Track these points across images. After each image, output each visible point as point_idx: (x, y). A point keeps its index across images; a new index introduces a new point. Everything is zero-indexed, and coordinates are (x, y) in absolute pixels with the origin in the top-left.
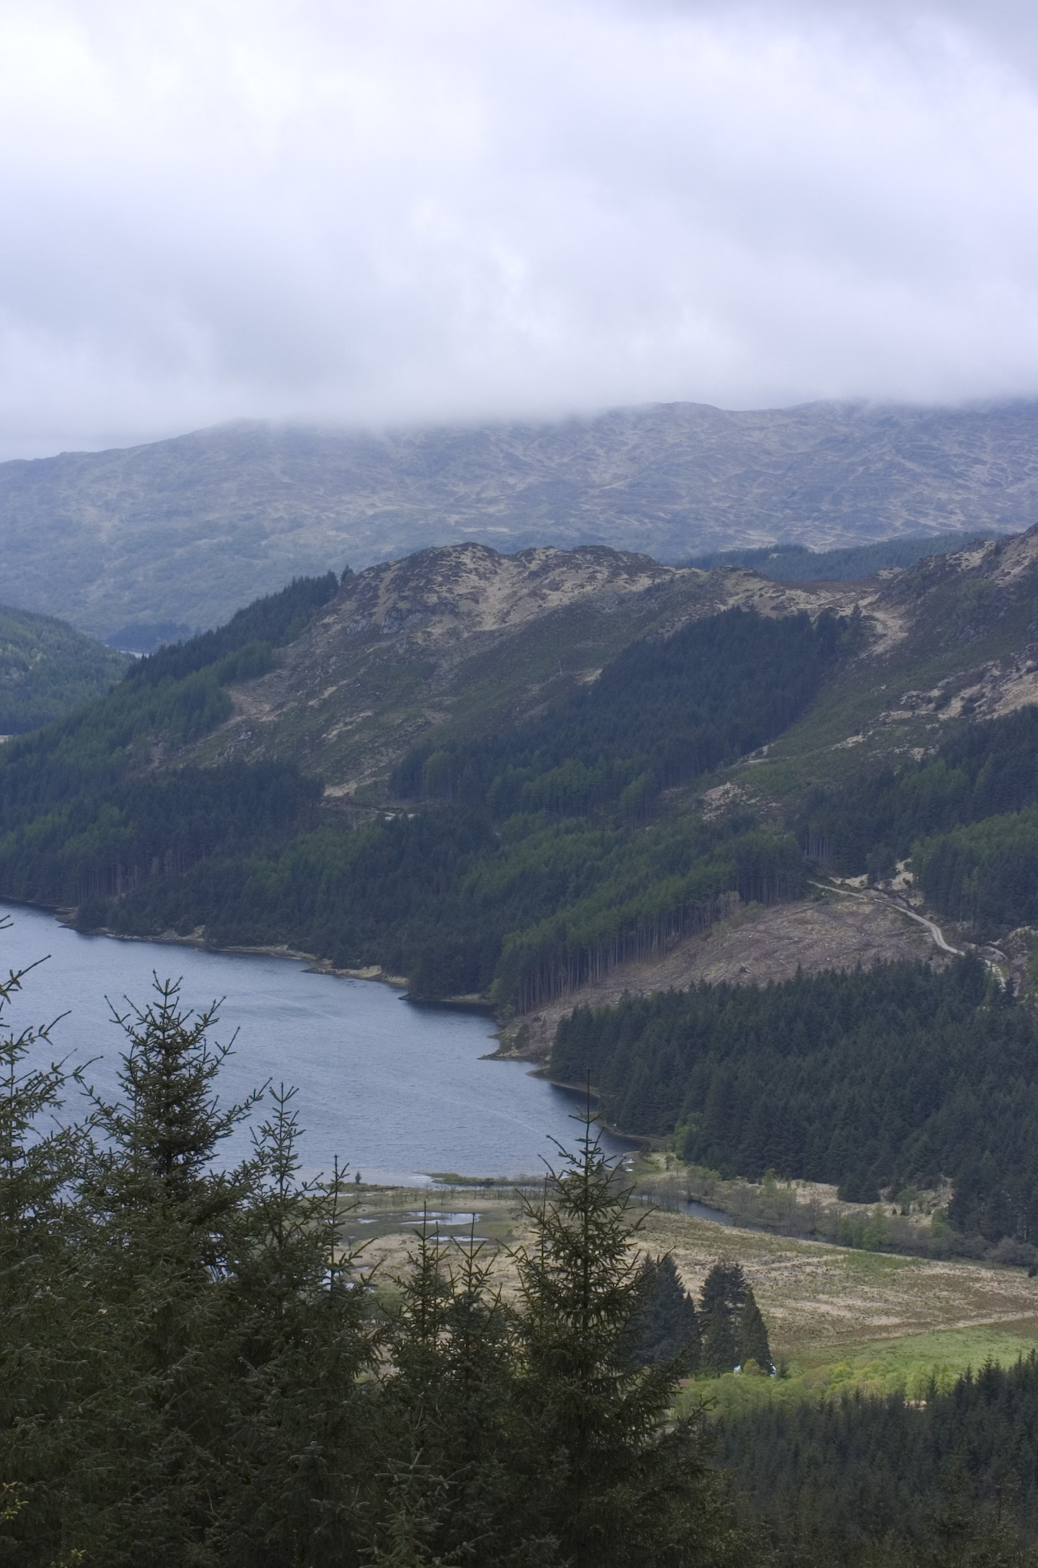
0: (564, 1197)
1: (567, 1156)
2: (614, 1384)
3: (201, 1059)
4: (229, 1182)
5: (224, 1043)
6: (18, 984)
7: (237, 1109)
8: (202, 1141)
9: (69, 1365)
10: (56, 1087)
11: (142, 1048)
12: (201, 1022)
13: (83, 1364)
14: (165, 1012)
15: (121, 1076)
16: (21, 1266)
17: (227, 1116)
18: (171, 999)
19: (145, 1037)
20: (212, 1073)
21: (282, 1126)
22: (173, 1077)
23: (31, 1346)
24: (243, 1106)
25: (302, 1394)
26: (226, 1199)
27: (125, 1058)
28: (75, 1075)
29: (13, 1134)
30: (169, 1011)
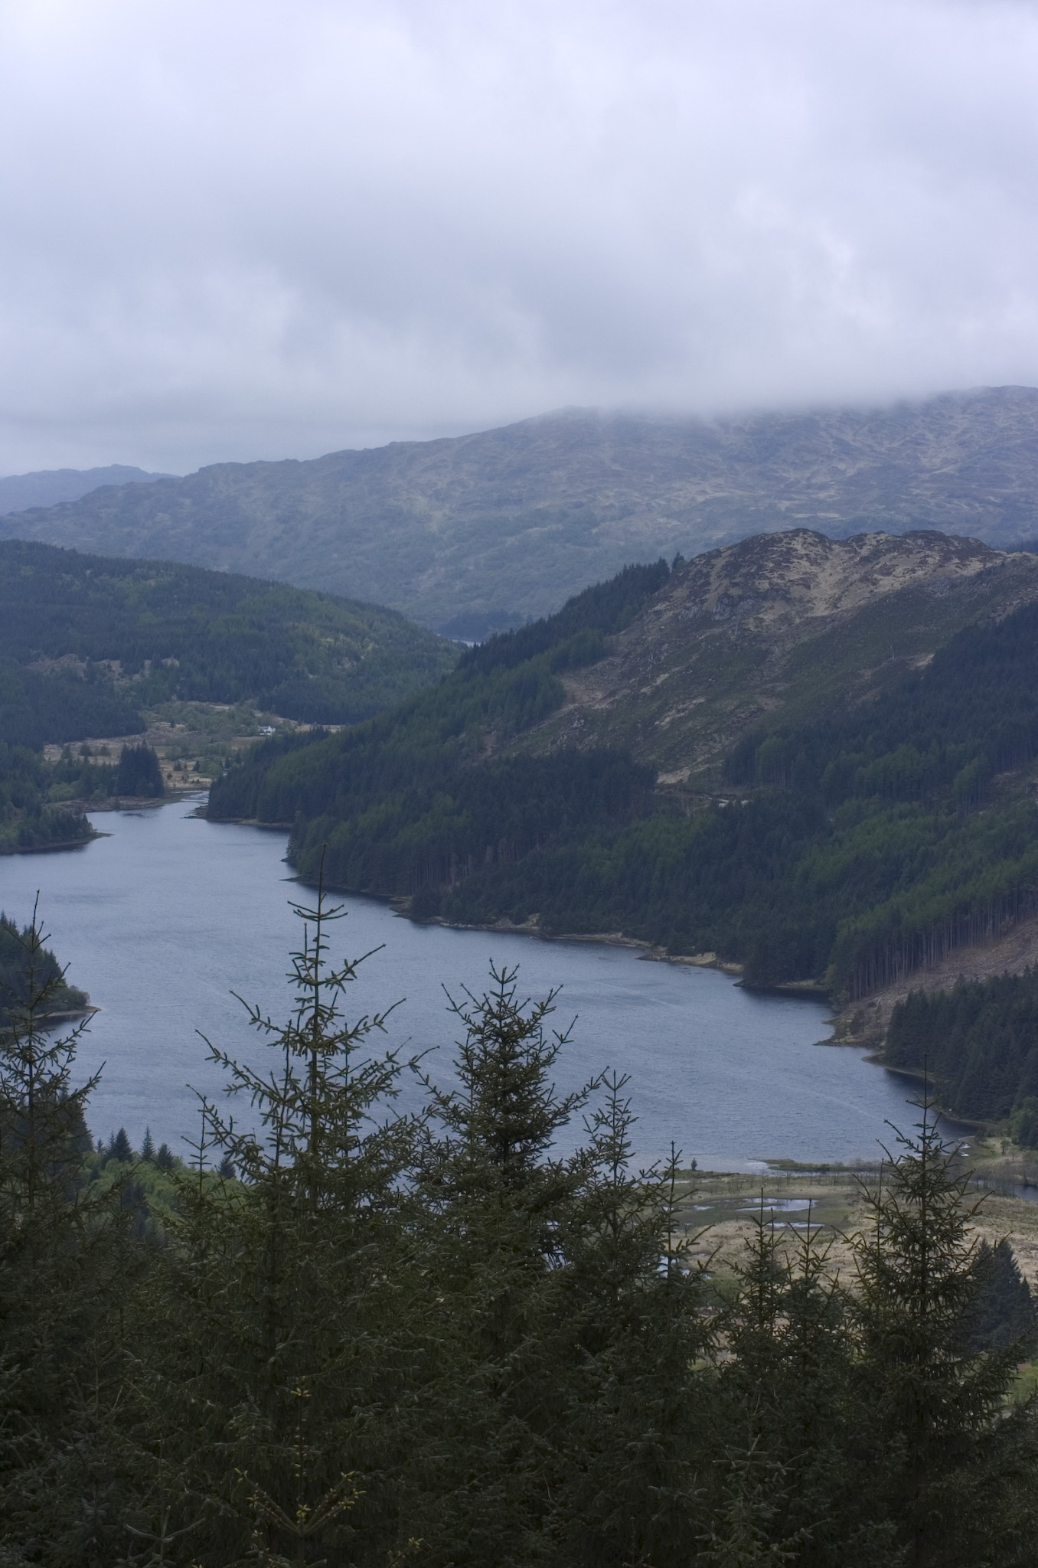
0: (904, 1182)
1: (905, 1141)
2: (952, 1369)
3: (538, 1047)
4: (566, 1170)
5: (562, 1031)
6: (353, 973)
7: (575, 1096)
8: (539, 1129)
9: (406, 1353)
10: (392, 1077)
11: (479, 1036)
12: (538, 1011)
13: (420, 1353)
14: (502, 1000)
15: (457, 1065)
16: (358, 1255)
17: (564, 1104)
18: (509, 987)
19: (482, 1026)
20: (549, 1061)
21: (615, 1114)
22: (510, 1065)
23: (368, 1335)
24: (580, 1095)
25: (639, 1381)
26: (564, 1188)
27: (461, 1047)
28: (412, 1065)
29: (348, 1123)
30: (506, 999)
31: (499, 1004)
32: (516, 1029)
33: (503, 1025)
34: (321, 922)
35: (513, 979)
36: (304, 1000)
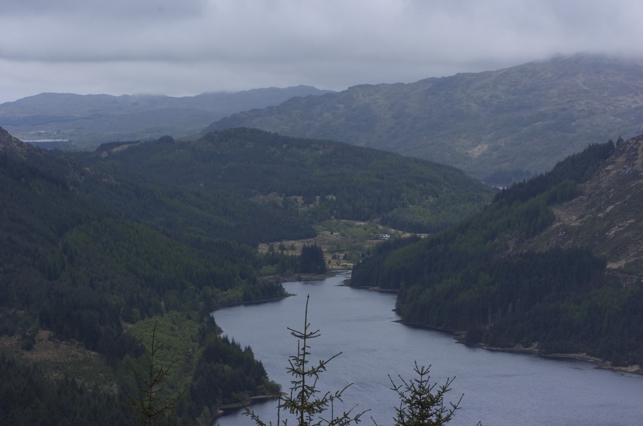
3: (440, 410)
6: (324, 368)
11: (409, 405)
12: (442, 391)
14: (421, 384)
15: (395, 420)
19: (411, 399)
20: (448, 419)
22: (426, 421)
27: (397, 410)
28: (356, 419)
31: (420, 387)
32: (429, 401)
33: (422, 398)
34: (306, 339)
35: (427, 373)
36: (296, 383)
